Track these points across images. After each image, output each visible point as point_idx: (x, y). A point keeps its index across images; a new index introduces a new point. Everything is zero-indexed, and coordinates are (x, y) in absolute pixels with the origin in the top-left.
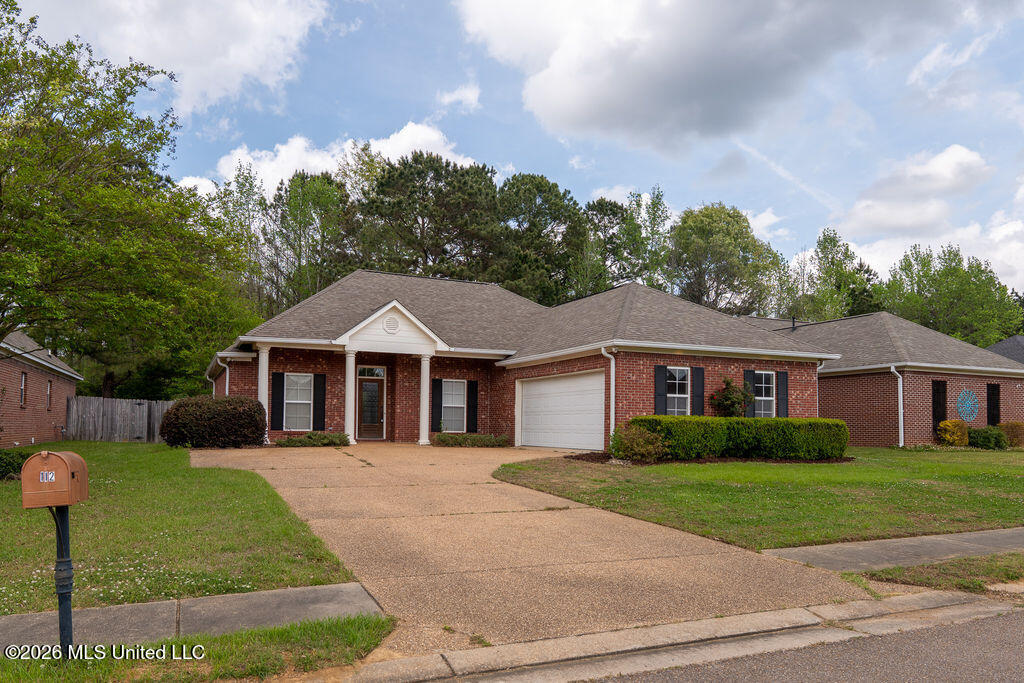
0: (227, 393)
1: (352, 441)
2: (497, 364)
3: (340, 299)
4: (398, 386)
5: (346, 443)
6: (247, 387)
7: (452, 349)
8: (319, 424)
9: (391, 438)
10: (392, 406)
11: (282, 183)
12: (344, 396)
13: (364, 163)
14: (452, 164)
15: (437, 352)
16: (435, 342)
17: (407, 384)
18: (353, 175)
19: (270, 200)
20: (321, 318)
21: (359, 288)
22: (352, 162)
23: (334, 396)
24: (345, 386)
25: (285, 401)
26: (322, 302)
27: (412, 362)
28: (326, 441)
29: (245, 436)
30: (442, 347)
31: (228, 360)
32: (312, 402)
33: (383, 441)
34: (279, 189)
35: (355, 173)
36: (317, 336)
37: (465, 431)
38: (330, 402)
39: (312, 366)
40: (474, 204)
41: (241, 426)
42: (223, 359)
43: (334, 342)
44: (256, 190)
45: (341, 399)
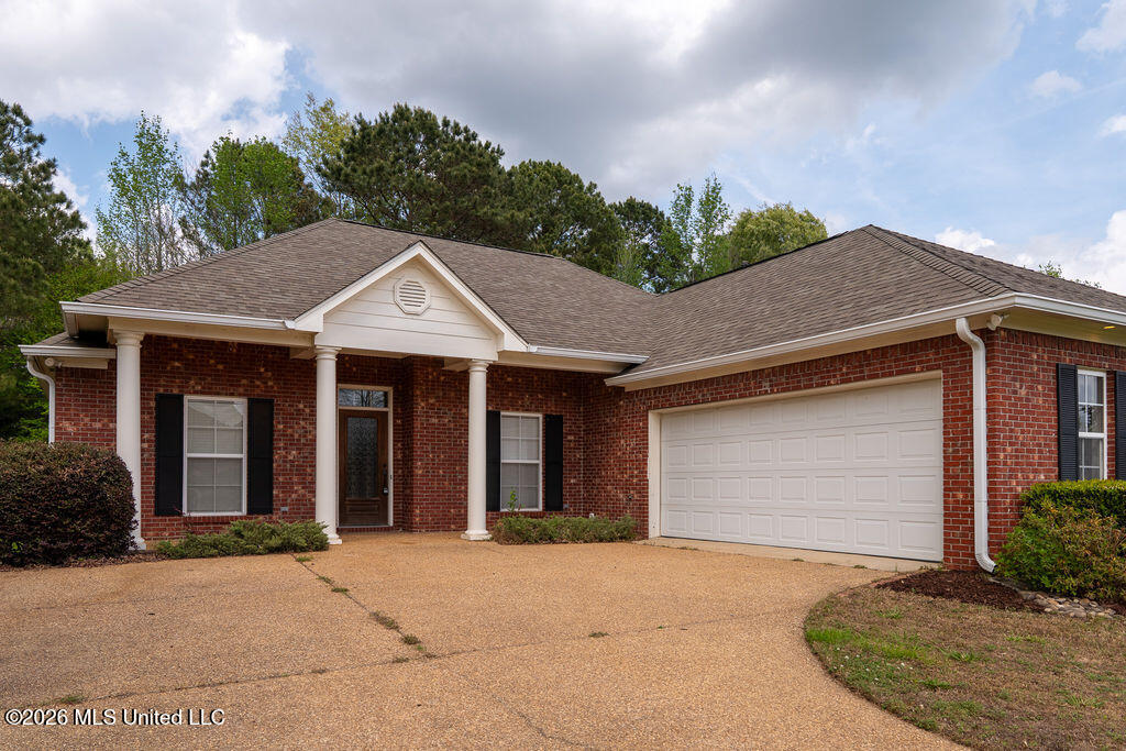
0: (52, 439)
1: (333, 537)
2: (609, 382)
3: (300, 256)
4: (418, 424)
5: (321, 545)
6: (98, 425)
7: (534, 349)
8: (261, 500)
9: (405, 524)
10: (405, 463)
11: (207, 156)
12: (312, 444)
13: (324, 127)
14: (452, 124)
15: (502, 354)
16: (497, 334)
17: (435, 421)
18: (309, 143)
19: (190, 176)
20: (261, 283)
21: (334, 243)
22: (308, 124)
23: (291, 443)
24: (314, 424)
25: (187, 455)
26: (263, 257)
27: (445, 377)
28: (275, 542)
29: (77, 536)
30: (513, 343)
31: (49, 363)
32: (244, 456)
33: (388, 530)
34: (204, 164)
35: (312, 140)
36: (253, 311)
37: (541, 508)
38: (283, 456)
39: (244, 382)
40: (486, 180)
41: (66, 513)
42: (38, 361)
43: (290, 324)
44: (167, 156)
45: (307, 450)
